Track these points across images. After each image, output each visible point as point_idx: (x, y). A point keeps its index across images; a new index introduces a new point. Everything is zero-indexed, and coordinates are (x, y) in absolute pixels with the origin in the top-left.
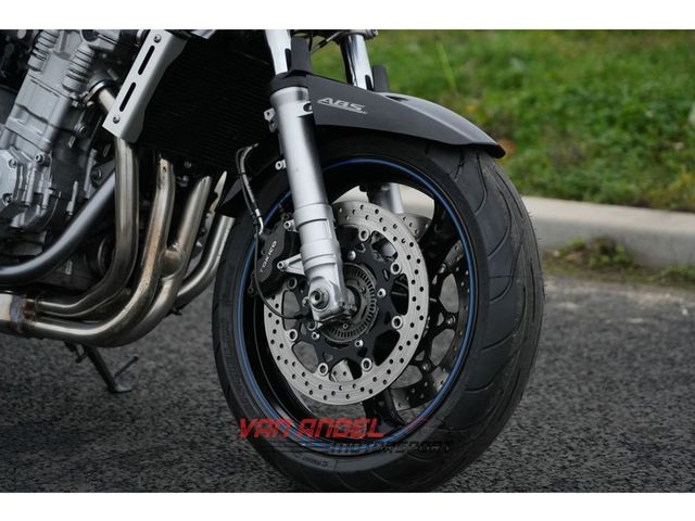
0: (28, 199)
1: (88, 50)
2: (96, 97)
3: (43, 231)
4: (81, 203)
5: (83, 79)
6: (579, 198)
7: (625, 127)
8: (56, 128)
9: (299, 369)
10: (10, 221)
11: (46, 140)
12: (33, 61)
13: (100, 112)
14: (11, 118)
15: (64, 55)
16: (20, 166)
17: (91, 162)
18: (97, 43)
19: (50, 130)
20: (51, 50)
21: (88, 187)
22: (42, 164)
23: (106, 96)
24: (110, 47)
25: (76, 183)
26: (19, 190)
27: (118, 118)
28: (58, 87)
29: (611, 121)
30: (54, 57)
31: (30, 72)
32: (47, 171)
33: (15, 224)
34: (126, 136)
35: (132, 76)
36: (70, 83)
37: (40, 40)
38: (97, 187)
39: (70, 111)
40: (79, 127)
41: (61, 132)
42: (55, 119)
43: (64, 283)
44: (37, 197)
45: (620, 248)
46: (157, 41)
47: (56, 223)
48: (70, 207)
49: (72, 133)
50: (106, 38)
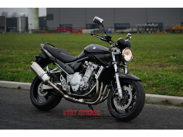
0: (86, 86)
2: (94, 75)
3: (87, 91)
4: (92, 87)
5: (93, 72)
6: (164, 95)
7: (173, 85)
9: (117, 106)
11: (88, 79)
12: (87, 70)
13: (95, 76)
14: (84, 77)
15: (90, 70)
16: (85, 83)
17: (93, 83)
18: (94, 68)
19: (89, 78)
21: (93, 86)
22: (87, 82)
23: (95, 74)
24: (96, 69)
25: (91, 85)
26: (85, 85)
27: (97, 77)
28: (89, 73)
29: (171, 84)
31: (86, 72)
32: (88, 83)
33: (84, 90)
34: (98, 79)
35: (99, 72)
36: (91, 73)
38: (94, 85)
39: (91, 76)
40: (92, 78)
41: (90, 79)
42: (89, 77)
43: (89, 97)
44: (87, 86)
45: (169, 101)
46: (102, 68)
47: (89, 90)
48: (91, 88)
49: (91, 79)
50: (96, 68)
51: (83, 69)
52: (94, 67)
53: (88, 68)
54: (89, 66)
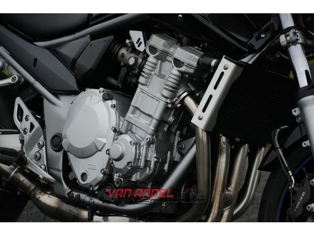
0: (142, 164)
1: (177, 73)
2: (182, 102)
3: (150, 182)
5: (174, 90)
8: (158, 121)
10: (131, 177)
11: (152, 128)
12: (141, 80)
14: (128, 114)
15: (161, 76)
16: (137, 144)
17: (177, 139)
18: (183, 69)
19: (154, 122)
20: (153, 73)
22: (149, 144)
23: (189, 102)
24: (192, 71)
25: (169, 152)
26: (137, 159)
27: (201, 117)
30: (155, 77)
31: (140, 86)
32: (153, 147)
33: (133, 179)
35: (210, 90)
36: (166, 93)
37: (145, 66)
39: (166, 110)
40: (171, 119)
41: (161, 122)
42: (157, 115)
43: (161, 211)
44: (147, 162)
46: (226, 69)
48: (166, 167)
49: (167, 122)
50: (189, 66)
51: (124, 71)
52: (178, 63)
53: (147, 68)
54: (151, 58)
